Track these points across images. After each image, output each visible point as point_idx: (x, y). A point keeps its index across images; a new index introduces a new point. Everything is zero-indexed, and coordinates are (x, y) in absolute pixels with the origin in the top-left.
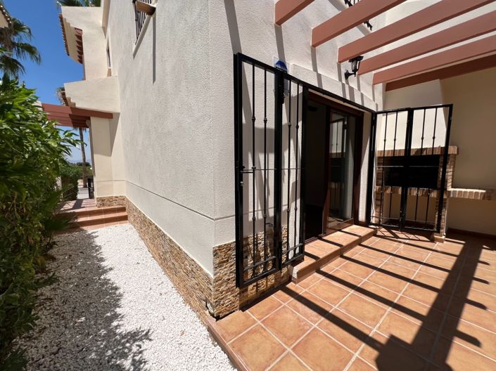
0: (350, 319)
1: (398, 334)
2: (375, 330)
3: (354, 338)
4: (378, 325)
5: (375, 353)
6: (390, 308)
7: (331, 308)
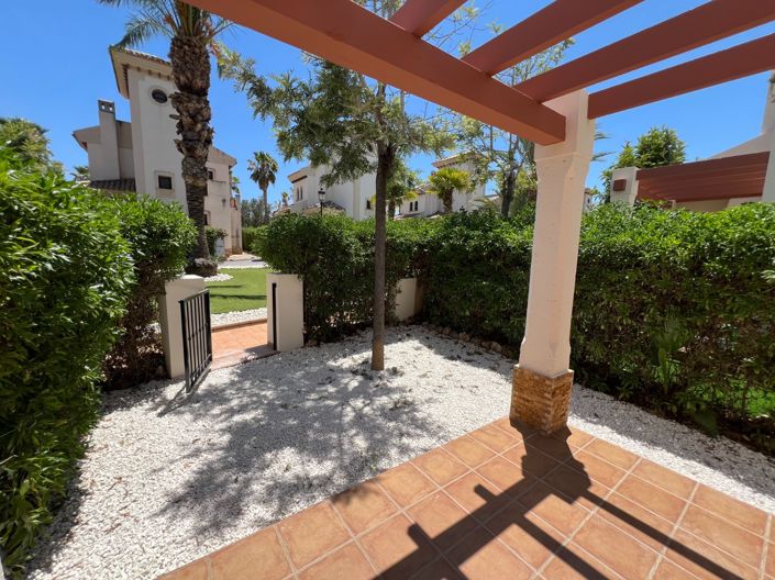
0: (628, 530)
1: (564, 505)
2: (592, 512)
3: (617, 505)
4: (588, 518)
5: (592, 490)
6: (564, 544)
7: (667, 554)
